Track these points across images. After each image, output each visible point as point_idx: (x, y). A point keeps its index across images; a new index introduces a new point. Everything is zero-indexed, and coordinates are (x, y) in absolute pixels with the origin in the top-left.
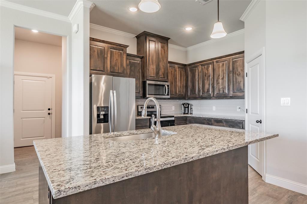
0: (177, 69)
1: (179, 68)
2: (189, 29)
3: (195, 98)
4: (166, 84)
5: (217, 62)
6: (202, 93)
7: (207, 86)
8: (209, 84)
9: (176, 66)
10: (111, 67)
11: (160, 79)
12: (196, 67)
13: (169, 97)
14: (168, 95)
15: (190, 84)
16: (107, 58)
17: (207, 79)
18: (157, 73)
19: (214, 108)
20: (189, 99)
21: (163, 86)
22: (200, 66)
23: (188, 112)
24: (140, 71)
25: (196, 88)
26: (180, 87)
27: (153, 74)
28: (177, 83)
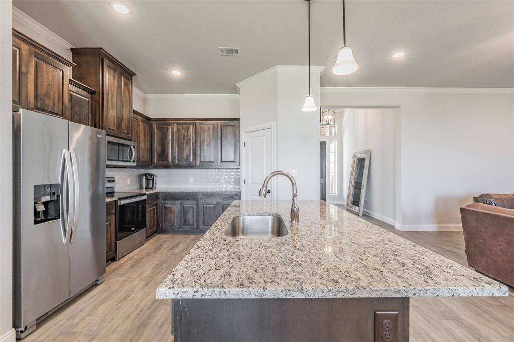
0: (141, 123)
1: (143, 121)
2: (176, 73)
3: (167, 167)
4: (132, 144)
5: (201, 124)
6: (179, 161)
7: (186, 152)
8: (190, 150)
9: (139, 118)
10: (36, 97)
11: (123, 135)
12: (169, 125)
13: (135, 164)
14: (134, 161)
15: (156, 146)
16: (26, 74)
17: (187, 143)
18: (119, 125)
19: (191, 179)
20: (156, 167)
21: (128, 146)
22: (175, 124)
23: (153, 186)
24: (90, 116)
25: (168, 152)
26: (144, 150)
27: (114, 125)
28: (141, 144)
